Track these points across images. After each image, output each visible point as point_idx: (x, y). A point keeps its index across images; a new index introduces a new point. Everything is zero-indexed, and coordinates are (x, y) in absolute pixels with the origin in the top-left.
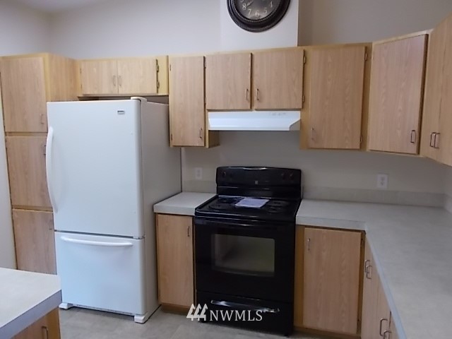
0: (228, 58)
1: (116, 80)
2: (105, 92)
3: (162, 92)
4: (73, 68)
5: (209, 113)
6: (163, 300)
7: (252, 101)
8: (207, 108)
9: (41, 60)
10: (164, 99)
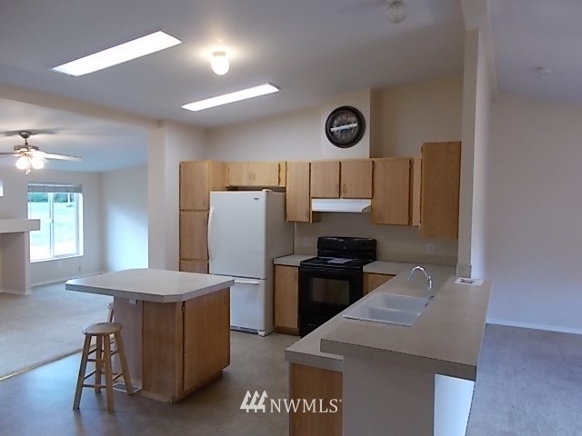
0: (324, 164)
1: (252, 176)
2: (244, 184)
3: (282, 185)
4: (224, 168)
5: (313, 200)
6: (278, 324)
7: (340, 193)
8: (312, 196)
9: (207, 164)
10: (284, 190)
